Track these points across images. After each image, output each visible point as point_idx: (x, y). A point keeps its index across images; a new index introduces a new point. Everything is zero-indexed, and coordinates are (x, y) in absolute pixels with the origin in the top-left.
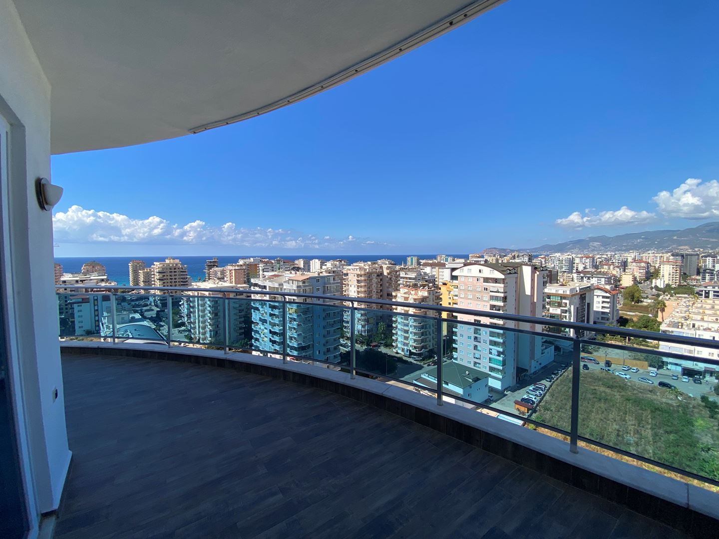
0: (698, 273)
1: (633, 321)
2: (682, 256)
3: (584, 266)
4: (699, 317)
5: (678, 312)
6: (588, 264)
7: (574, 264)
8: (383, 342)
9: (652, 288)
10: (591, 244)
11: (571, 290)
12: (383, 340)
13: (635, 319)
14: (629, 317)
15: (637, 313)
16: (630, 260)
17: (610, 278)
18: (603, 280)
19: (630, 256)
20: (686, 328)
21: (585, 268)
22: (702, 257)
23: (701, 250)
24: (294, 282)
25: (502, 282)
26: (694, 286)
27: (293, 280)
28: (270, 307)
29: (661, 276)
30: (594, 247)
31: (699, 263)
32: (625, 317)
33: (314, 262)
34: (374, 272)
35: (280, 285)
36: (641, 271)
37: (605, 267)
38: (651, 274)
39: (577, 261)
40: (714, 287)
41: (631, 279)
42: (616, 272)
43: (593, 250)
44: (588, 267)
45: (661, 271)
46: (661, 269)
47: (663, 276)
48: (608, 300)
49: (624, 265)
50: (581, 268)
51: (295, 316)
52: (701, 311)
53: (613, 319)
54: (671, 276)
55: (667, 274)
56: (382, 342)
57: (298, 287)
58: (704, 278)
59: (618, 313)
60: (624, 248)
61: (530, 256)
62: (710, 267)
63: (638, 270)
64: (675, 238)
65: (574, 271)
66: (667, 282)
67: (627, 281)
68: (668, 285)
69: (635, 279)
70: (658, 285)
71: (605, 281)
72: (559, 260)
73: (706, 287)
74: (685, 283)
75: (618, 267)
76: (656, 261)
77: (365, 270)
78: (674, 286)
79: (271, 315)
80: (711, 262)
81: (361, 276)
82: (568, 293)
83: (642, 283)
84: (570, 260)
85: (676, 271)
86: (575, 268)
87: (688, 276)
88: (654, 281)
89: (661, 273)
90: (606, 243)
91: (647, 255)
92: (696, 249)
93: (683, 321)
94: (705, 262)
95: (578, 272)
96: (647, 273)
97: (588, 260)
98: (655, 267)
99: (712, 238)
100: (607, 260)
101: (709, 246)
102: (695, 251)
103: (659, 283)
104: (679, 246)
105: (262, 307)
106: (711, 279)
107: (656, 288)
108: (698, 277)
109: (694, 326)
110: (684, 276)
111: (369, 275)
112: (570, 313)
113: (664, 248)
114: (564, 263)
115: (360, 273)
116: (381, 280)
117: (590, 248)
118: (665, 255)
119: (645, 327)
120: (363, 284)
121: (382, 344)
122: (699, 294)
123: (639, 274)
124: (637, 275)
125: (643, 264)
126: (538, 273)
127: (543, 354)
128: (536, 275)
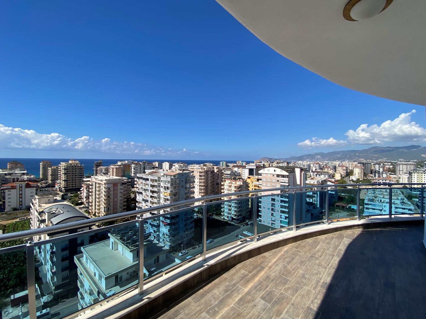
0: (371, 173)
1: (346, 199)
2: (363, 164)
3: (315, 168)
6: (317, 167)
7: (311, 167)
8: (215, 213)
9: (350, 181)
10: (316, 156)
11: (317, 182)
12: (215, 211)
13: (346, 198)
14: (343, 197)
15: (346, 194)
16: (337, 166)
17: (330, 175)
18: (327, 176)
19: (337, 163)
20: (377, 202)
21: (316, 169)
22: (373, 164)
23: (371, 161)
24: (168, 176)
25: (287, 177)
26: (371, 179)
27: (167, 175)
28: (151, 192)
29: (354, 174)
30: (318, 158)
31: (371, 167)
32: (341, 196)
33: (165, 164)
34: (209, 171)
35: (159, 178)
36: (344, 171)
37: (326, 169)
38: (349, 173)
39: (312, 165)
40: (383, 180)
41: (340, 176)
42: (331, 172)
43: (317, 160)
44: (317, 169)
45: (354, 172)
46: (354, 170)
47: (355, 174)
49: (335, 168)
50: (314, 170)
51: (169, 197)
53: (336, 197)
54: (359, 176)
55: (357, 174)
56: (213, 212)
57: (171, 179)
58: (375, 176)
59: (338, 194)
60: (332, 159)
61: (287, 162)
62: (378, 170)
63: (343, 171)
64: (357, 154)
65: (311, 171)
66: (357, 178)
67: (338, 177)
68: (358, 179)
69: (341, 176)
70: (353, 179)
71: (328, 177)
72: (303, 165)
73: (379, 180)
74: (366, 178)
75: (332, 169)
76: (350, 166)
77: (204, 169)
78: (361, 179)
79: (151, 197)
80: (378, 167)
81: (202, 172)
83: (344, 178)
84: (308, 165)
85: (362, 171)
86: (311, 170)
87: (367, 175)
88: (351, 177)
89: (354, 173)
90: (324, 156)
91: (345, 163)
92: (368, 160)
93: (374, 198)
94: (375, 167)
95: (312, 171)
96: (347, 172)
97: (317, 165)
98: (350, 169)
99: (376, 155)
100: (326, 165)
101: (374, 159)
102: (367, 161)
103: (354, 178)
104: (360, 158)
105: (145, 192)
106: (379, 176)
107: (352, 180)
108: (371, 175)
109: (381, 201)
110: (365, 174)
111: (206, 172)
112: (317, 194)
113: (352, 159)
114: (305, 166)
115: (201, 171)
116: (213, 175)
117: (315, 159)
118: (354, 163)
119: (352, 202)
120: (203, 178)
121: (214, 213)
123: (343, 173)
124: (342, 173)
125: (344, 168)
126: (303, 172)
127: (306, 217)
128: (302, 173)
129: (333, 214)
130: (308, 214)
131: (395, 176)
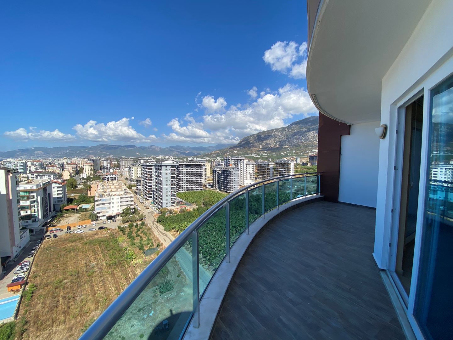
0: (101, 169)
1: (76, 199)
2: (93, 160)
3: (35, 168)
4: (110, 190)
5: (99, 190)
6: (38, 167)
7: (27, 166)
9: (80, 179)
10: (36, 152)
11: (37, 186)
13: (77, 198)
14: (73, 198)
15: (76, 194)
16: (65, 163)
17: (56, 175)
18: (52, 176)
19: (65, 160)
20: (107, 197)
21: (36, 169)
22: (102, 161)
23: (100, 157)
26: (100, 175)
29: (84, 172)
30: (39, 154)
31: (100, 164)
32: (71, 198)
36: (73, 169)
37: (51, 168)
38: (79, 171)
39: (29, 164)
40: (110, 175)
41: (69, 175)
42: (58, 171)
43: (38, 157)
44: (38, 169)
45: (84, 169)
46: (84, 168)
47: (85, 172)
48: (61, 189)
49: (62, 166)
50: (33, 169)
52: (109, 187)
53: (65, 200)
54: (90, 171)
55: (88, 171)
58: (104, 172)
59: (67, 196)
60: (59, 156)
62: (106, 166)
63: (71, 169)
64: (87, 151)
65: (28, 172)
66: (88, 175)
67: (66, 176)
68: (89, 177)
69: (71, 174)
70: (84, 177)
71: (54, 177)
72: (14, 164)
73: (107, 176)
74: (96, 175)
75: (59, 168)
76: (80, 163)
78: (91, 176)
80: (106, 163)
82: (35, 188)
83: (74, 177)
84: (24, 164)
85: (92, 168)
86: (28, 170)
87: (97, 171)
88: (81, 174)
89: (85, 170)
90: (47, 152)
91: (74, 160)
92: (97, 157)
93: (103, 193)
94: (103, 163)
95: (30, 172)
96: (77, 170)
97: (38, 164)
98: (80, 167)
99: (104, 152)
100: (51, 163)
101: (103, 155)
102: (97, 158)
103: (84, 176)
104: (90, 155)
106: (107, 172)
107: (83, 178)
108: (101, 171)
109: (109, 195)
110: (95, 171)
112: (37, 202)
113: (82, 156)
114: (19, 166)
117: (35, 155)
118: (84, 160)
119: (83, 201)
122: (104, 179)
123: (73, 171)
124: (72, 172)
125: (74, 166)
126: (11, 175)
127: (21, 238)
128: (9, 177)
129: (61, 221)
130: (23, 233)
131: (119, 170)
